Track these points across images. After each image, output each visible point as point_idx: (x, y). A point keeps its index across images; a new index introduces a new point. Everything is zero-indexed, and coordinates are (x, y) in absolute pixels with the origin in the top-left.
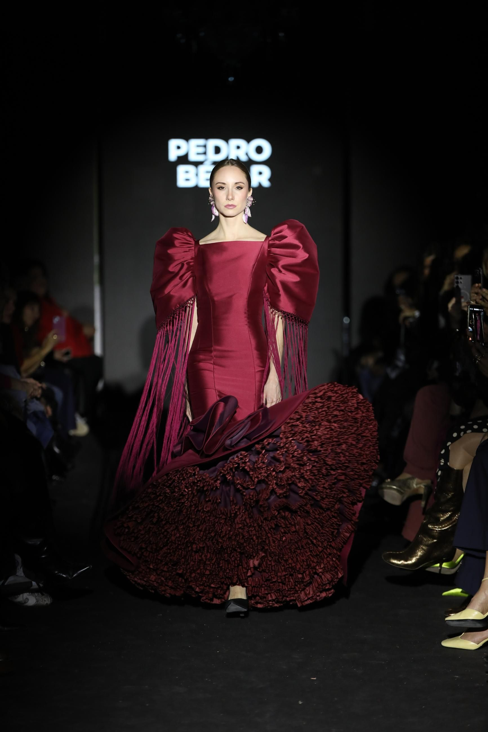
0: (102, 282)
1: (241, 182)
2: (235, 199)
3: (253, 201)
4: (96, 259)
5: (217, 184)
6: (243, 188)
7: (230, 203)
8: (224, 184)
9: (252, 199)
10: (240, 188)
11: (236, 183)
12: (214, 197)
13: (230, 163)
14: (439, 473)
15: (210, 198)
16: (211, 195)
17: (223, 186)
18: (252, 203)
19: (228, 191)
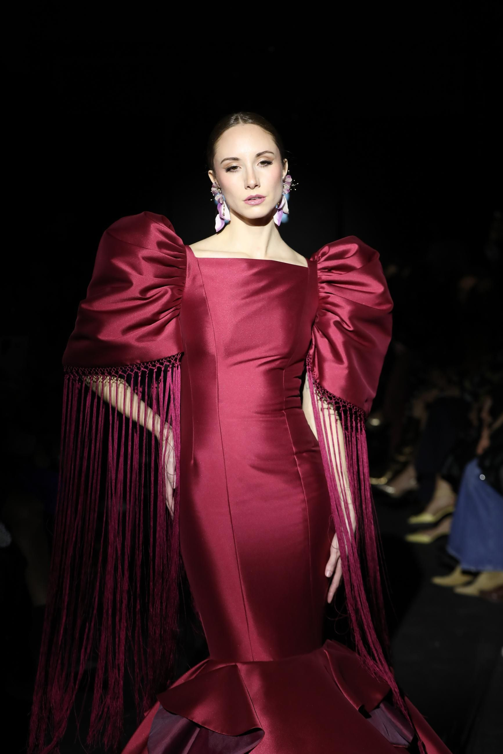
1: (266, 152)
2: (261, 185)
3: (293, 182)
5: (223, 161)
6: (273, 162)
7: (254, 193)
8: (236, 159)
9: (290, 180)
10: (267, 163)
11: (259, 155)
12: (221, 188)
13: (240, 120)
15: (213, 189)
16: (214, 184)
17: (234, 164)
18: (291, 187)
19: (247, 172)
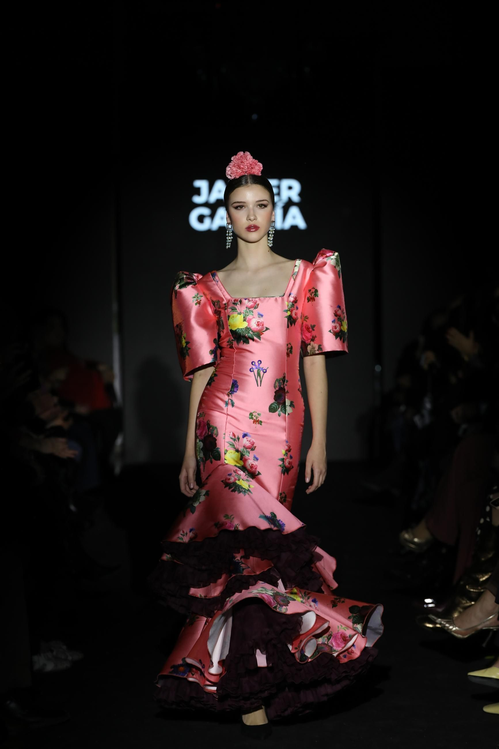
0: (121, 331)
4: (115, 307)
14: (479, 532)
